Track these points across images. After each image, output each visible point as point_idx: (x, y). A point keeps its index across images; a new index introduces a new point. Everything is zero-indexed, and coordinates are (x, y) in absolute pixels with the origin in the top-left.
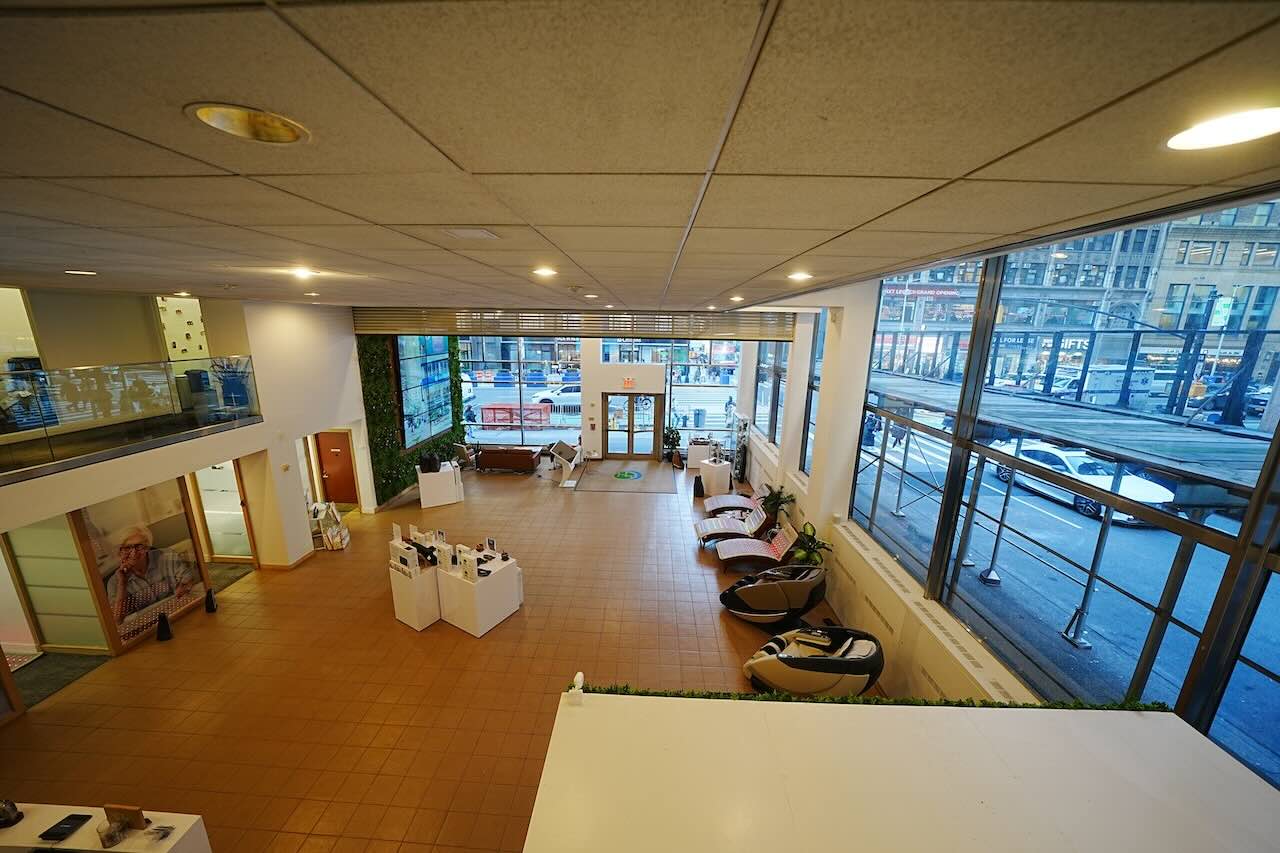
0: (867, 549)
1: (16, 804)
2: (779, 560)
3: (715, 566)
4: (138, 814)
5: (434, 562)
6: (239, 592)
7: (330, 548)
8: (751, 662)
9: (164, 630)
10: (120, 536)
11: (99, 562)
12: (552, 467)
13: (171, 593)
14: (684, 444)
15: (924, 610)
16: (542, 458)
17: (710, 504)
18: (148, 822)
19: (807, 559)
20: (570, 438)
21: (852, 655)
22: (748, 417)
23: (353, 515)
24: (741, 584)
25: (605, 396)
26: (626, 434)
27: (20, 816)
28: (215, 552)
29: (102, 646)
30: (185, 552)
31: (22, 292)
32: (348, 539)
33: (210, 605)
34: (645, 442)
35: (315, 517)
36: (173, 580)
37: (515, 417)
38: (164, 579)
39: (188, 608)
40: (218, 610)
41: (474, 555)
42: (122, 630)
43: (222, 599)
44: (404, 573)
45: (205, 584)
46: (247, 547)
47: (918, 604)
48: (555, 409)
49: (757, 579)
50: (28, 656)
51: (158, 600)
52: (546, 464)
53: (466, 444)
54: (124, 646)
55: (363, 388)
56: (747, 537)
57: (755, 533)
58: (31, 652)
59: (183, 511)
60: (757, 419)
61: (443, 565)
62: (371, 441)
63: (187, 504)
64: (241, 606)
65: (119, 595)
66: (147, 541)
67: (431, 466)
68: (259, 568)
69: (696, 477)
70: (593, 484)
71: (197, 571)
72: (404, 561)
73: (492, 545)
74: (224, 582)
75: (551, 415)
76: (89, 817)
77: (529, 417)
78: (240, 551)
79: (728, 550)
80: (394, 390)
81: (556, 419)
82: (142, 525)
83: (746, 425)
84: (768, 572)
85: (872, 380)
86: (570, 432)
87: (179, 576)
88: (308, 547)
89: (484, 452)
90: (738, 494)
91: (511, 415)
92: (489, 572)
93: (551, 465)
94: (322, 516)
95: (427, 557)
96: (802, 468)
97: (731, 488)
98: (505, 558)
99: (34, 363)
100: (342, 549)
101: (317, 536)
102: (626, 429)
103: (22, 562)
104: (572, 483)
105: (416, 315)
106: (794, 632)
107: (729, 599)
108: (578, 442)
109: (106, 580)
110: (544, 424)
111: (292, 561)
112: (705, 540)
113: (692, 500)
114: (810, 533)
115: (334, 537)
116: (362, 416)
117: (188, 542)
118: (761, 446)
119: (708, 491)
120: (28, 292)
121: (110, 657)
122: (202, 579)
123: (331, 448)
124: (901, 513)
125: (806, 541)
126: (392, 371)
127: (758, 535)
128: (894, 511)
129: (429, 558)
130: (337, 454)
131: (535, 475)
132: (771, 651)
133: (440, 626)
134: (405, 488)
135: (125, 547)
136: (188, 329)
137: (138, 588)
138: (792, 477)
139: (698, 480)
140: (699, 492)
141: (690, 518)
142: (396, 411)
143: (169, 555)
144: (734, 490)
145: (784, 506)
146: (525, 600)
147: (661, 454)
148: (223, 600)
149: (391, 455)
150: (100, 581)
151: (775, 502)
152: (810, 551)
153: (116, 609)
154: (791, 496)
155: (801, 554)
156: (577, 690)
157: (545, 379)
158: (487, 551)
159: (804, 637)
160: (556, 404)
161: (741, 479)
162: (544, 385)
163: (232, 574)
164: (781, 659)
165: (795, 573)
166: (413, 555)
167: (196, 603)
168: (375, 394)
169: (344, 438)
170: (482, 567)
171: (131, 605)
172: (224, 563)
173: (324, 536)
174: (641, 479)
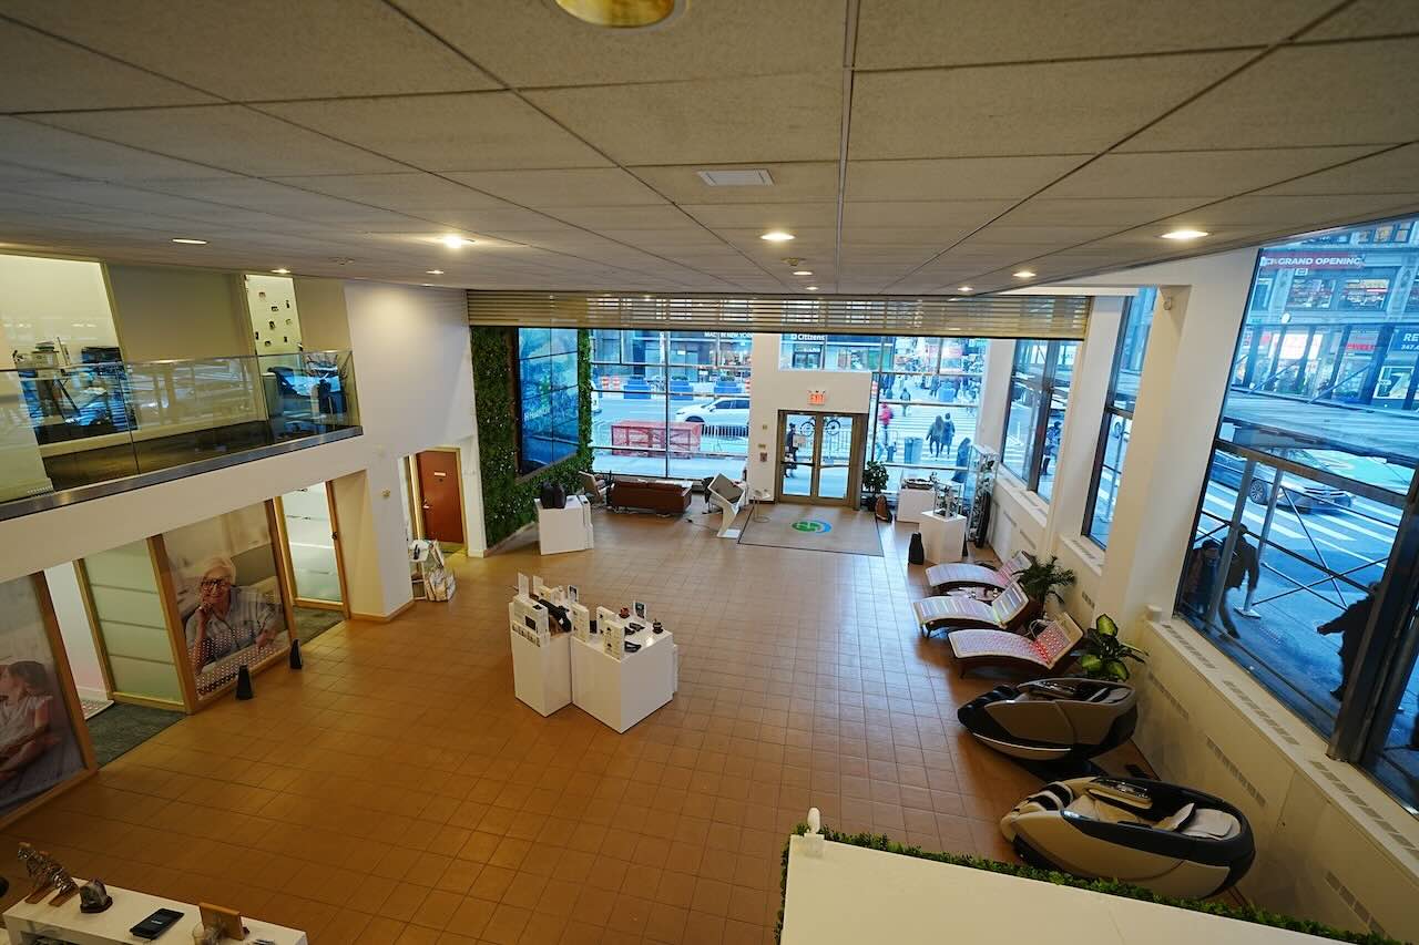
0: (1211, 666)
1: (106, 886)
2: (1050, 667)
3: (947, 666)
4: (237, 919)
5: (567, 627)
6: (325, 647)
7: (432, 598)
8: (1014, 816)
9: (244, 687)
10: (201, 569)
11: (179, 598)
12: (706, 509)
13: (252, 642)
14: (892, 488)
15: (1331, 777)
16: (694, 497)
17: (936, 576)
18: (246, 931)
19: (1102, 671)
20: (732, 471)
21: (1195, 831)
22: (993, 452)
23: (457, 557)
24: (995, 698)
25: (782, 414)
26: (810, 468)
27: (109, 902)
28: (299, 593)
29: (176, 700)
30: (270, 592)
31: (102, 267)
32: (453, 588)
33: (295, 660)
34: (835, 481)
35: (416, 558)
36: (256, 624)
37: (654, 440)
38: (245, 623)
39: (272, 660)
40: (304, 668)
41: (620, 624)
42: (200, 682)
43: (309, 653)
44: (531, 639)
45: (289, 633)
46: (336, 590)
47: (1319, 766)
48: (707, 431)
49: (1018, 693)
50: (98, 703)
51: (239, 648)
52: (698, 505)
53: (594, 473)
54: (202, 701)
55: (477, 396)
56: (995, 627)
57: (1008, 624)
58: (102, 700)
59: (270, 541)
60: (1006, 455)
61: (579, 631)
62: (483, 464)
63: (274, 533)
64: (332, 664)
65: (198, 638)
66: (229, 576)
67: (554, 500)
68: (349, 617)
69: (914, 535)
70: (762, 536)
71: (282, 616)
72: (531, 623)
73: (640, 610)
74: (309, 632)
75: (702, 439)
76: (181, 915)
77: (674, 439)
78: (328, 594)
79: (967, 644)
80: (512, 398)
81: (709, 444)
82: (225, 555)
83: (991, 463)
84: (1037, 683)
85: (1230, 402)
86: (731, 462)
87: (262, 621)
88: (407, 595)
89: (619, 484)
90: (975, 563)
91: (650, 437)
92: (638, 647)
93: (706, 507)
94: (423, 557)
95: (559, 621)
96: (1086, 531)
97: (965, 553)
98: (658, 630)
99: (112, 353)
100: (447, 601)
101: (417, 581)
102: (811, 462)
103: (96, 590)
104: (735, 533)
105: (544, 301)
106: (1087, 780)
107: (973, 719)
108: (741, 476)
109: (185, 620)
110: (693, 449)
111: (388, 612)
112: (931, 627)
113: (906, 568)
114: (1108, 630)
115: (438, 585)
116: (474, 431)
117: (273, 580)
118: (1016, 496)
119: (930, 555)
120: (109, 267)
121: (186, 715)
122: (287, 628)
123: (434, 470)
124: (1252, 612)
125: (1101, 643)
126: (510, 376)
127: (1013, 626)
128: (1241, 609)
129: (561, 621)
130: (441, 478)
131: (684, 520)
132: (1049, 805)
133: (570, 711)
134: (519, 527)
135: (206, 582)
136: (272, 317)
137: (219, 632)
138: (1067, 542)
139: (916, 540)
140: (917, 557)
141: (905, 594)
142: (513, 427)
143: (252, 594)
144: (969, 557)
145: (1055, 587)
146: (679, 687)
147: (858, 499)
148: (309, 655)
149: (506, 483)
150: (179, 621)
151: (1040, 581)
152: (1108, 659)
153: (194, 655)
154: (1069, 572)
155: (1092, 662)
156: (813, 835)
157: (691, 389)
158: (633, 619)
159: (1101, 790)
160: (708, 424)
161: (980, 542)
162: (689, 397)
163: (319, 622)
164: (1070, 820)
165: (1083, 691)
166: (543, 616)
167: (280, 656)
168: (490, 404)
169: (450, 459)
170: (629, 639)
171: (210, 653)
172: (308, 607)
173: (426, 582)
174: (831, 532)
